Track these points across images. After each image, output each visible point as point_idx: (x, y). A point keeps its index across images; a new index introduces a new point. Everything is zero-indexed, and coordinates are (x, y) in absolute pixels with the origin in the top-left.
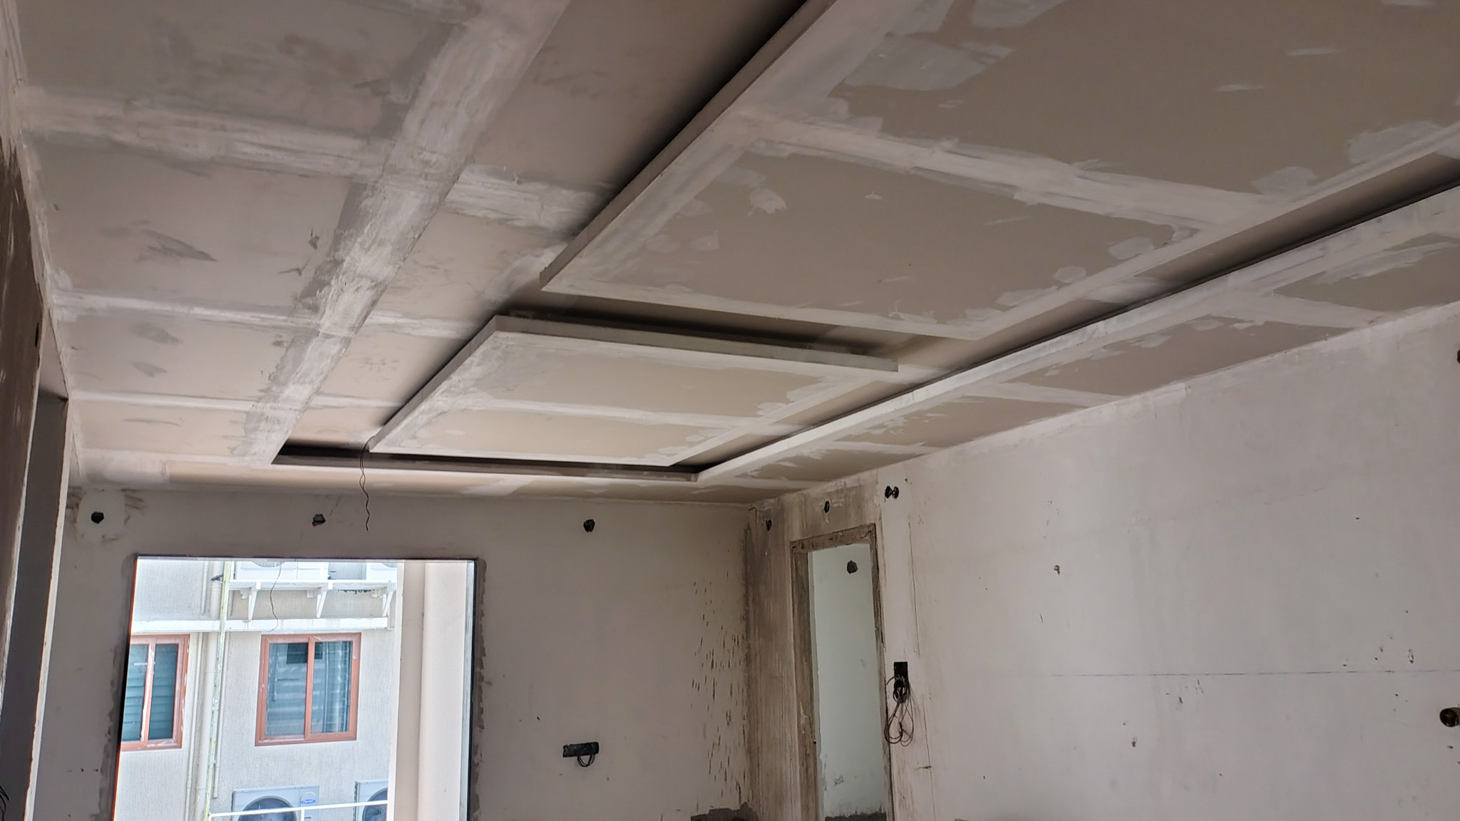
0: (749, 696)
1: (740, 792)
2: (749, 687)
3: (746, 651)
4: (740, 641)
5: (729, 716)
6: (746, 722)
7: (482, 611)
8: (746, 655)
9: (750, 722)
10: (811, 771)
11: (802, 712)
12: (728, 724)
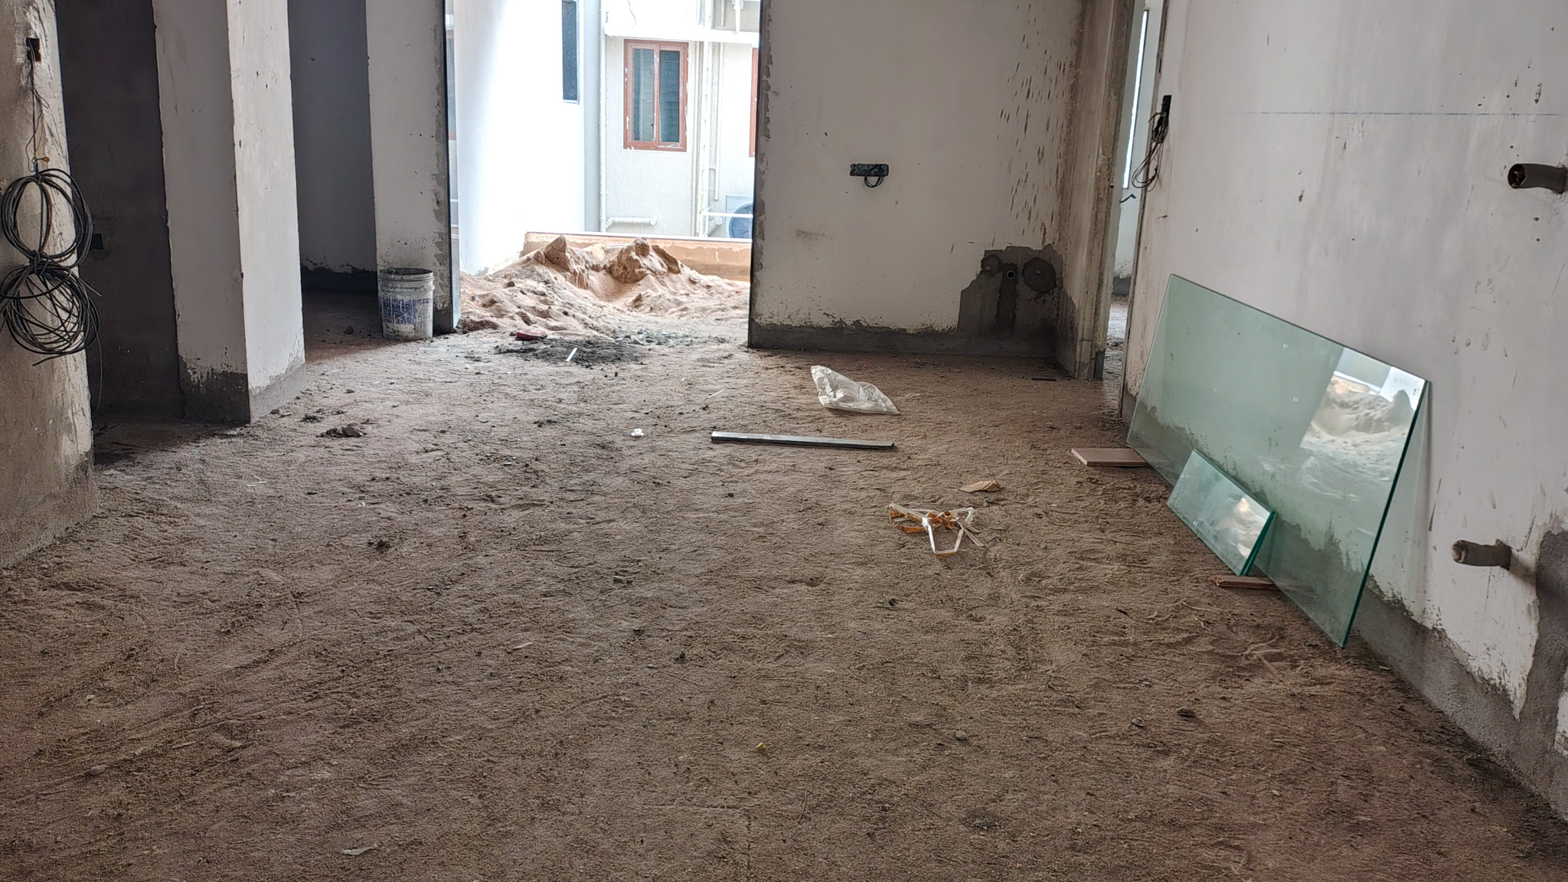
1: (1045, 233)
2: (1070, 121)
3: (1072, 81)
4: (1067, 70)
5: (1041, 153)
6: (1061, 161)
8: (1073, 85)
9: (1066, 162)
10: (1101, 216)
11: (1101, 152)
12: (1039, 161)
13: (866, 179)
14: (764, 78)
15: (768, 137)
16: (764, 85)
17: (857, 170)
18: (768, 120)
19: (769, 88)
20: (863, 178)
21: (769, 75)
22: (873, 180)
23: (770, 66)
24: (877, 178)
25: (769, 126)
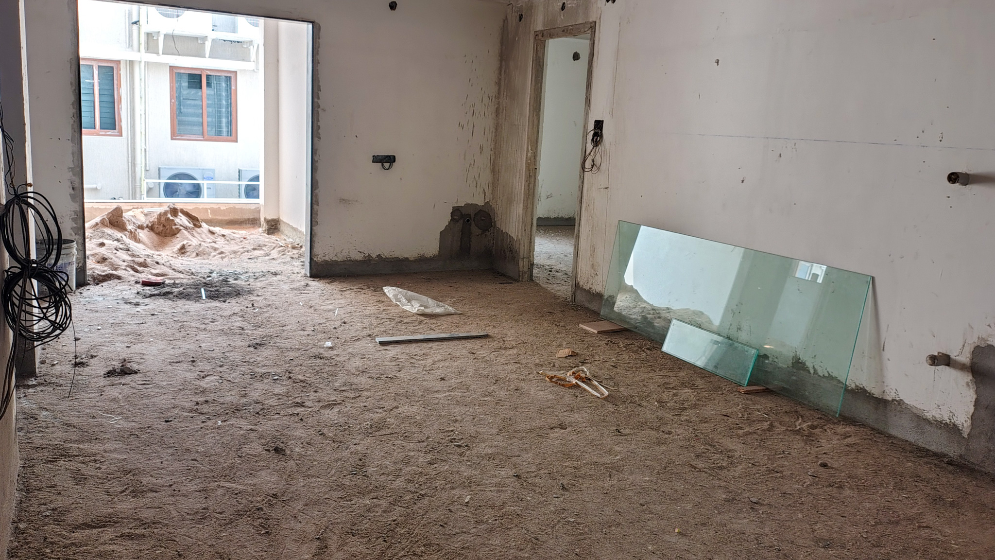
0: (496, 136)
1: (485, 195)
2: (496, 130)
3: (496, 106)
4: (493, 99)
5: (481, 148)
6: (492, 152)
7: (318, 60)
8: (497, 109)
9: (495, 153)
10: (532, 185)
11: (530, 149)
12: (481, 153)
13: (382, 165)
14: (316, 100)
15: (320, 138)
16: (315, 105)
17: (377, 159)
18: (319, 127)
19: (319, 106)
20: (381, 164)
21: (319, 98)
22: (387, 165)
23: (319, 92)
24: (389, 164)
25: (320, 131)
